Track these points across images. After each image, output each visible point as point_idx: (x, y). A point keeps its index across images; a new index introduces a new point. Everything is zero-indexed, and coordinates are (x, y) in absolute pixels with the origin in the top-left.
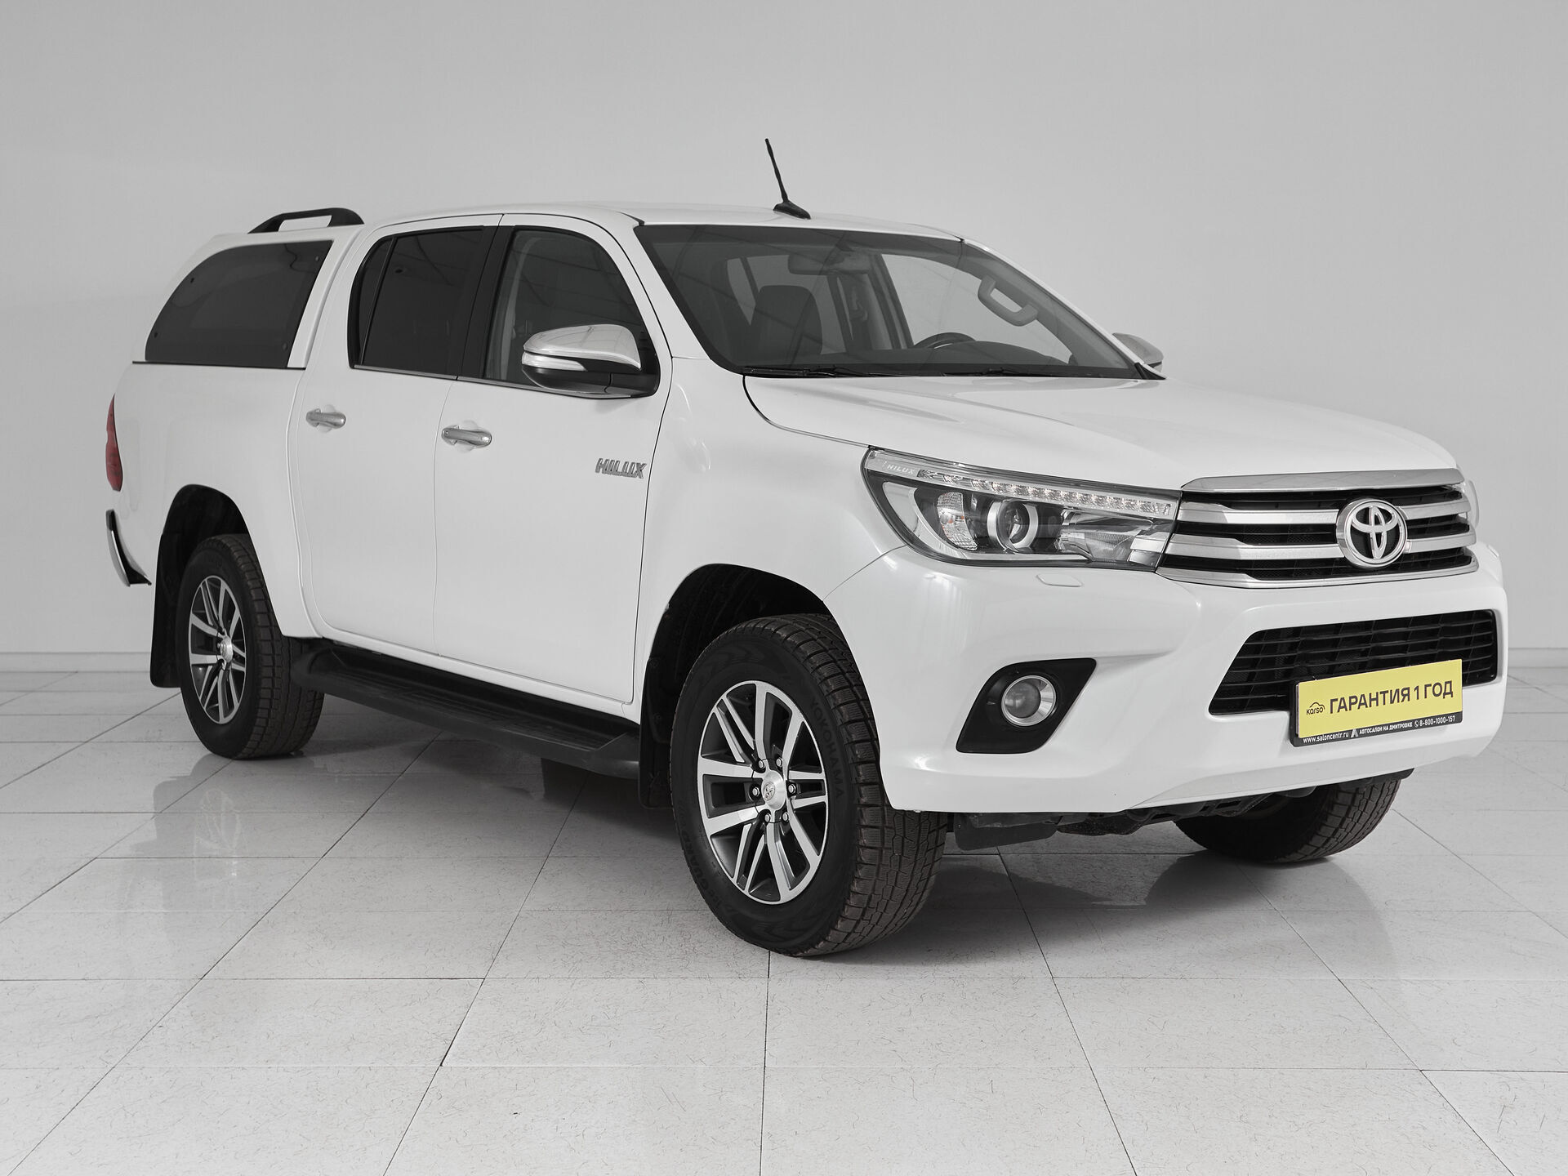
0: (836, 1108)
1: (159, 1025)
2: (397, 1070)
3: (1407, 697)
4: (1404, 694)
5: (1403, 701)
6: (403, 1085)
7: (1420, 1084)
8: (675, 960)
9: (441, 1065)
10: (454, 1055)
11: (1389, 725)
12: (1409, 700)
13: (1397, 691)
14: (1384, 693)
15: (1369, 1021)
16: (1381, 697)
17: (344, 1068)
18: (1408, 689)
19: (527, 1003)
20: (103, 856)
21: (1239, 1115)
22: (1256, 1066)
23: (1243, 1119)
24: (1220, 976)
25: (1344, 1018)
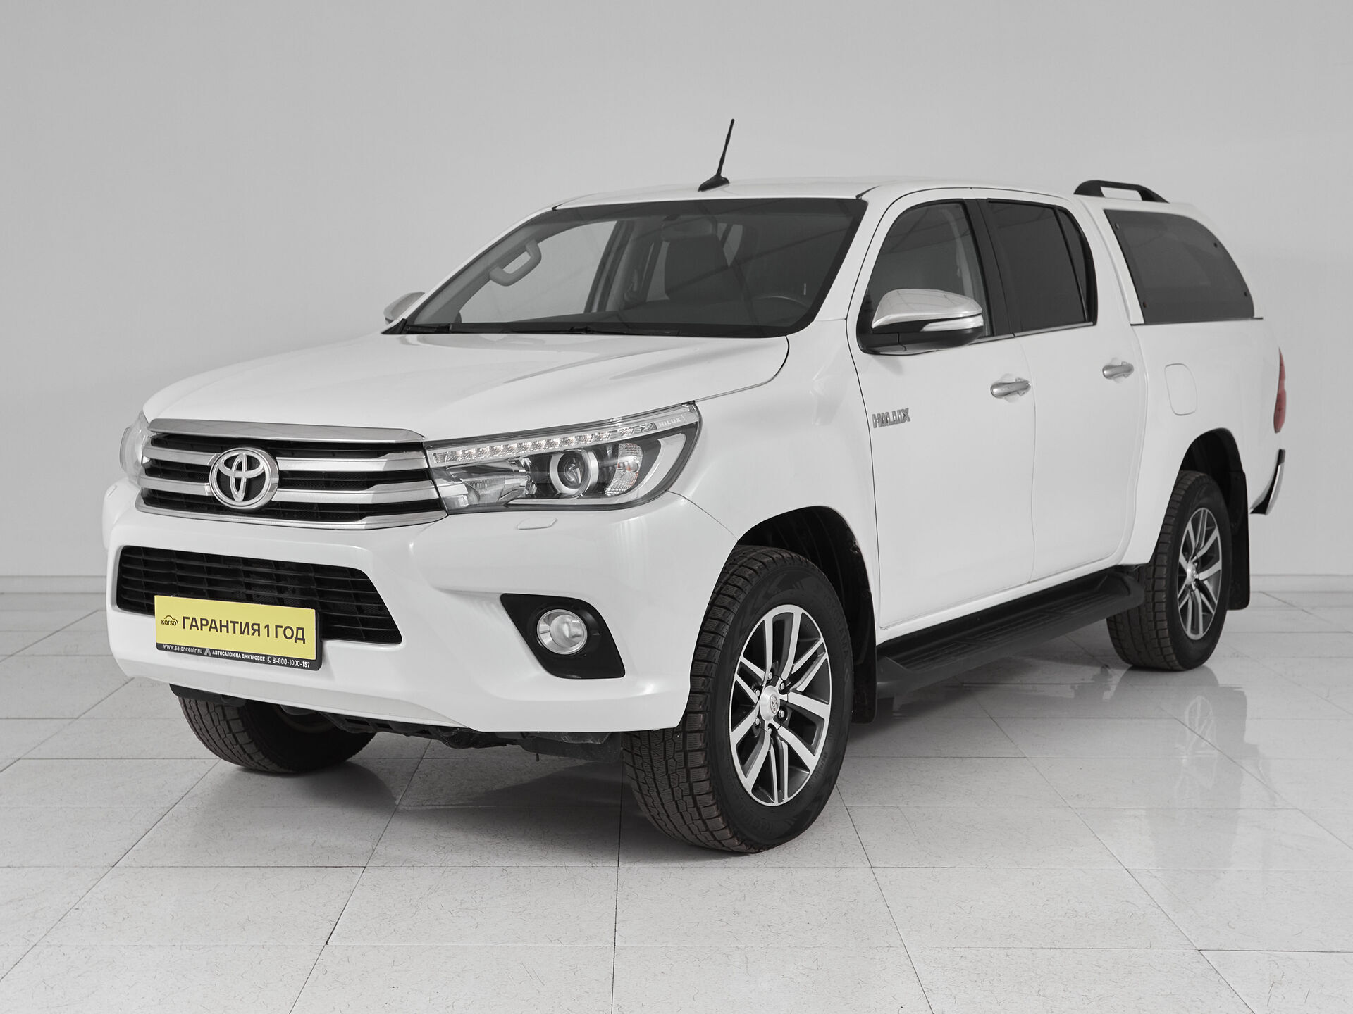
0: (679, 983)
1: (76, 907)
2: (287, 948)
3: (257, 632)
4: (255, 629)
5: (253, 634)
6: (293, 961)
7: (1199, 962)
9: (327, 944)
10: (338, 935)
11: (241, 653)
12: (259, 635)
13: (247, 624)
14: (234, 623)
15: (1152, 906)
16: (231, 626)
17: (241, 946)
18: (258, 625)
19: (403, 889)
20: (25, 757)
21: (1037, 989)
22: (1053, 946)
23: (1040, 993)
24: (1020, 866)
25: (1131, 903)
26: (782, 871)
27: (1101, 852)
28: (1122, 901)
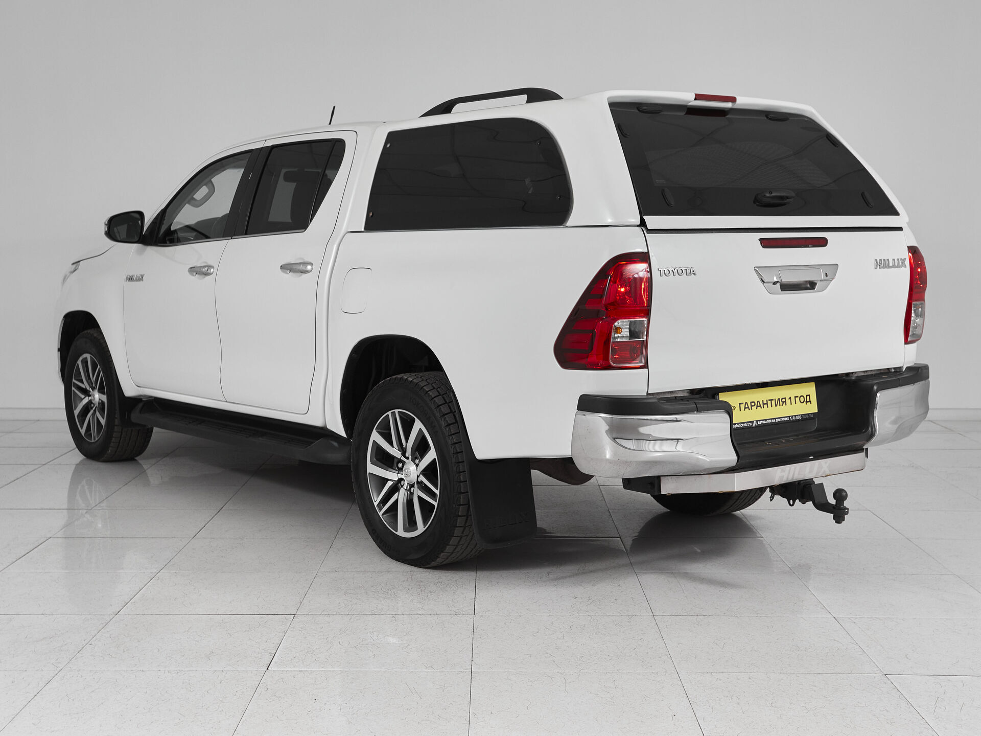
0: (516, 697)
1: (90, 643)
2: (239, 672)
6: (243, 681)
7: (885, 683)
8: (415, 604)
9: (268, 669)
10: (276, 663)
15: (853, 643)
17: (207, 670)
19: (322, 630)
20: (55, 536)
21: (771, 702)
22: (782, 672)
23: (773, 705)
24: (759, 615)
25: (837, 641)
26: (590, 618)
27: (816, 605)
28: (832, 640)
